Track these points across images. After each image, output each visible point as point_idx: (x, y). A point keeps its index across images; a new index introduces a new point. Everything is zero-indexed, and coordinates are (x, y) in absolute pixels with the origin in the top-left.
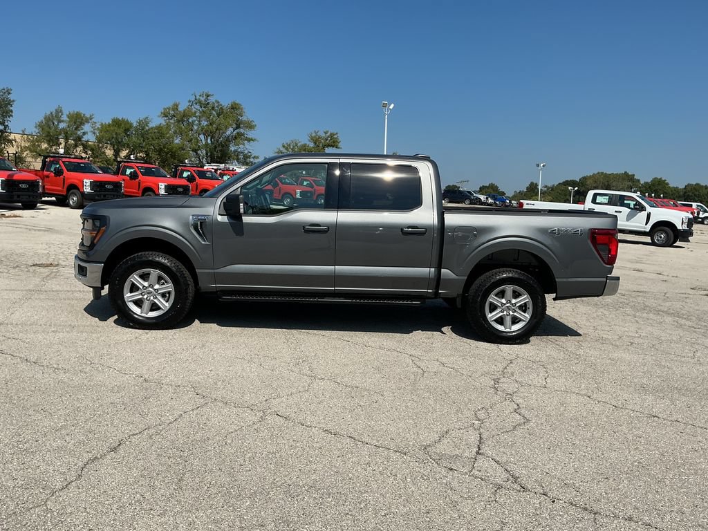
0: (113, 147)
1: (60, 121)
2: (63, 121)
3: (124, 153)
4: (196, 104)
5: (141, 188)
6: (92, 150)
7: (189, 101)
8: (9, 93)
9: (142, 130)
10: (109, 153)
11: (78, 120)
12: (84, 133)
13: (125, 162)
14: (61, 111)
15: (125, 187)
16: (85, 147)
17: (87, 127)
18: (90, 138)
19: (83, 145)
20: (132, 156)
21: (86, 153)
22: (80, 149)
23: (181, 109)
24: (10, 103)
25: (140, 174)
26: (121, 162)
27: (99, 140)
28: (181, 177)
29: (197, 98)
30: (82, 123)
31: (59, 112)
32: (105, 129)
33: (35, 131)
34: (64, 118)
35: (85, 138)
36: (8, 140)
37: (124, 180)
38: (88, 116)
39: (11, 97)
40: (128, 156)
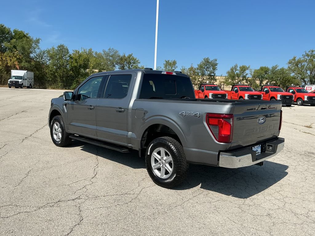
0: (260, 79)
1: (236, 70)
2: (238, 70)
3: (264, 82)
4: (306, 56)
5: (270, 97)
6: (250, 81)
7: (303, 55)
8: (216, 61)
9: (274, 71)
10: (258, 82)
11: (243, 69)
12: (247, 74)
13: (265, 86)
14: (237, 66)
15: (263, 97)
16: (247, 80)
17: (247, 72)
18: (249, 77)
19: (246, 79)
20: (268, 83)
21: (247, 83)
22: (244, 81)
23: (297, 59)
24: (216, 65)
25: (270, 91)
26: (263, 86)
27: (254, 77)
28: (289, 92)
29: (307, 53)
30: (245, 70)
31: (236, 66)
32: (256, 72)
33: (227, 75)
34: (238, 68)
35: (247, 76)
36: (215, 79)
37: (263, 94)
38: (248, 67)
39: (217, 62)
40: (267, 83)
